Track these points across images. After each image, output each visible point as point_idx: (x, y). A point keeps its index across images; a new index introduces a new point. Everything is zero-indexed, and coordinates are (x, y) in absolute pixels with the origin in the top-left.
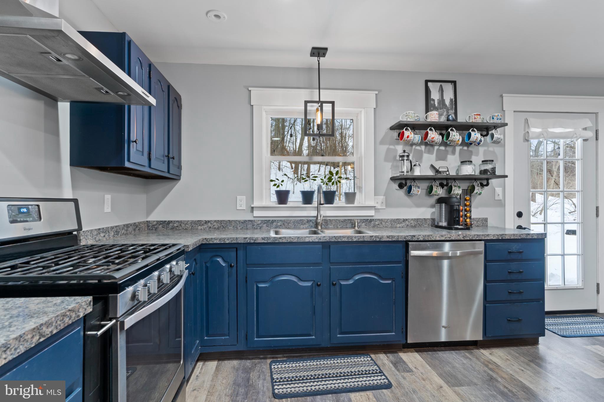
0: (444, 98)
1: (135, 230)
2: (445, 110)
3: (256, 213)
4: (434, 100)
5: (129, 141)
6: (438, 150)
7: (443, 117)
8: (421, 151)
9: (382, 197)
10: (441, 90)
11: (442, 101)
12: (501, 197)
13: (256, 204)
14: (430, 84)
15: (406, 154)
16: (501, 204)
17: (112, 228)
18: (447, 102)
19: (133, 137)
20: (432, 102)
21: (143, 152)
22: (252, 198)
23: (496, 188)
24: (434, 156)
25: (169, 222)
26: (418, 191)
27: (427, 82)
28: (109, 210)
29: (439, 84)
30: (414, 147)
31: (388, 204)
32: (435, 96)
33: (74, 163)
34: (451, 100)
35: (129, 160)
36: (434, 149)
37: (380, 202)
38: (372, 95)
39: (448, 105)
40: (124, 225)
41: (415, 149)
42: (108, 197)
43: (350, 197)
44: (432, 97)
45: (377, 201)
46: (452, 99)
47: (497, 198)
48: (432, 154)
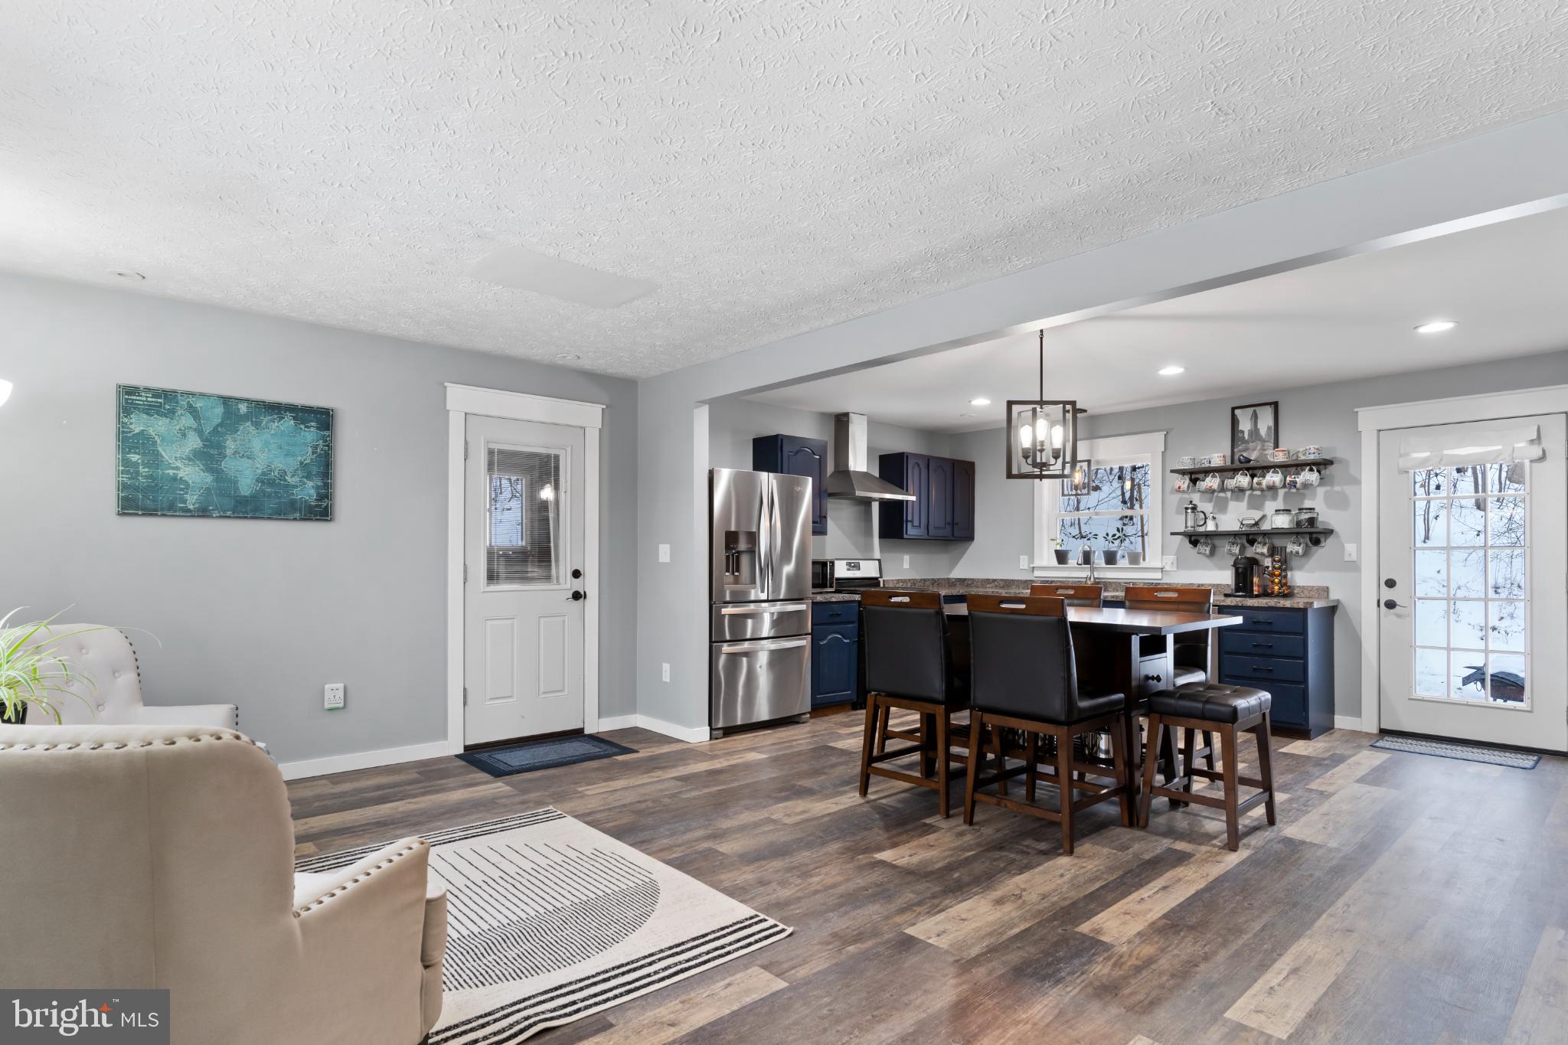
0: (1259, 427)
1: (933, 584)
2: (1259, 442)
3: (1037, 573)
4: (1243, 432)
5: (907, 521)
6: (1250, 495)
7: (1256, 452)
8: (1227, 498)
9: (1173, 557)
10: (1255, 417)
11: (1255, 432)
12: (1354, 558)
13: (1036, 564)
14: (1237, 412)
15: (1190, 506)
16: (1354, 567)
17: (909, 580)
18: (1263, 432)
19: (909, 519)
20: (1240, 435)
21: (920, 526)
22: (1031, 559)
23: (1346, 545)
24: (1244, 504)
25: (965, 580)
26: (1206, 550)
27: (1233, 409)
28: (908, 567)
29: (1252, 409)
30: (1216, 494)
31: (1180, 564)
32: (1245, 426)
33: (882, 536)
34: (1269, 428)
35: (907, 533)
36: (1244, 495)
37: (1170, 563)
38: (1161, 436)
39: (1264, 436)
40: (921, 580)
41: (1217, 496)
42: (907, 558)
43: (1134, 559)
44: (1241, 428)
45: (1169, 562)
46: (1271, 427)
47: (1347, 558)
48: (1242, 501)
